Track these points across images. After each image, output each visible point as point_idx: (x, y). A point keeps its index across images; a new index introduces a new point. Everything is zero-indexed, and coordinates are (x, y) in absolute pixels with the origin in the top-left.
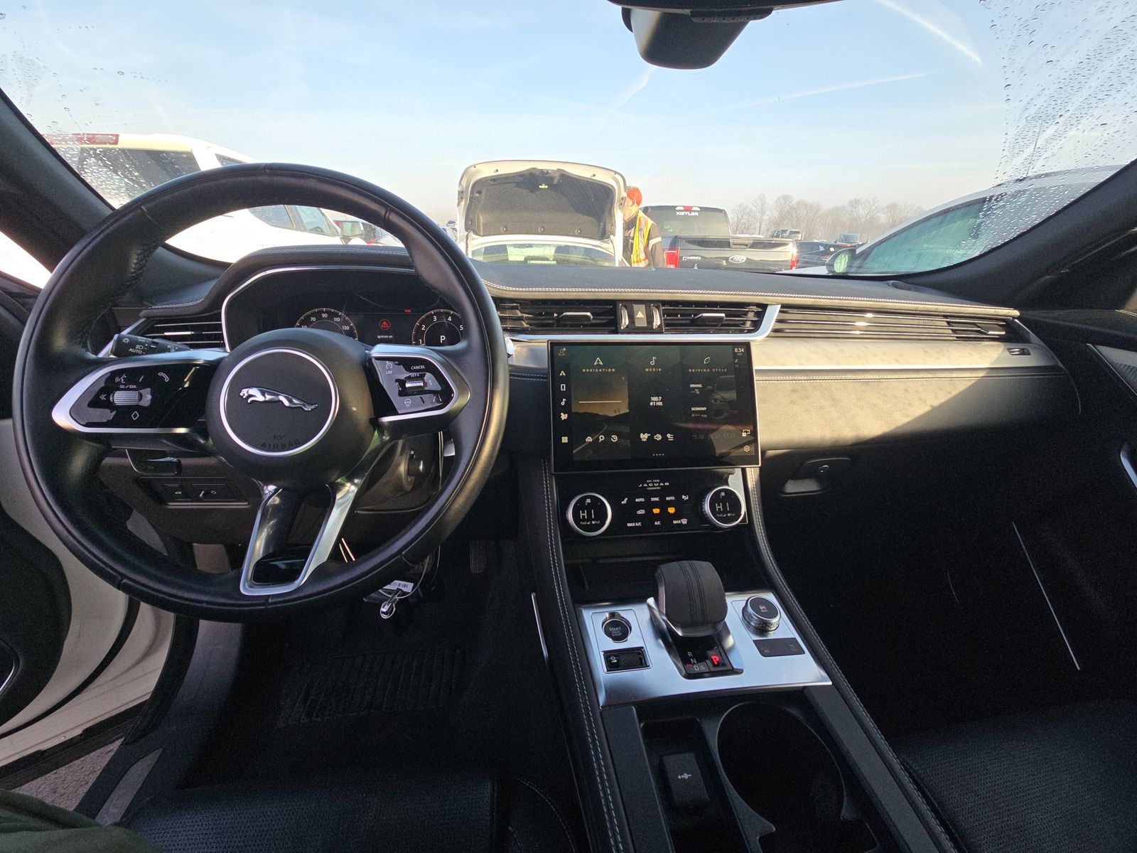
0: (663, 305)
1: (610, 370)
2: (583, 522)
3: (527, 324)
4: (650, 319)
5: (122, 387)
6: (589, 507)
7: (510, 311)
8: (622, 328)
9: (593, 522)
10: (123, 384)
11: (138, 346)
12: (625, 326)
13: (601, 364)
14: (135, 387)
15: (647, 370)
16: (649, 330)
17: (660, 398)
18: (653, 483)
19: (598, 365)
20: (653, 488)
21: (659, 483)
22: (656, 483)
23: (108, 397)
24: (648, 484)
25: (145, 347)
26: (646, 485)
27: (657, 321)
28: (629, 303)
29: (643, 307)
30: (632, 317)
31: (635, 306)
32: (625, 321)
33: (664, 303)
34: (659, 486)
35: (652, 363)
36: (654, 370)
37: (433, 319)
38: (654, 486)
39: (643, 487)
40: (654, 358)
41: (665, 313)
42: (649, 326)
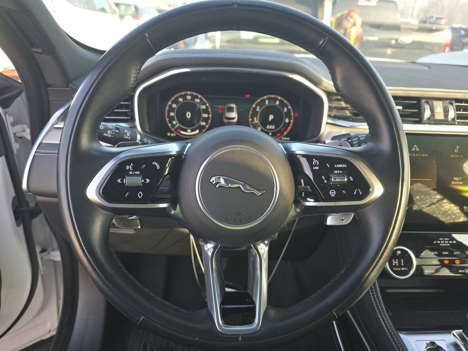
0: (456, 102)
1: (424, 155)
2: (395, 268)
3: (350, 113)
4: (446, 112)
5: (131, 173)
6: (399, 258)
7: (337, 102)
8: (425, 119)
9: (403, 269)
10: (131, 171)
11: (109, 132)
12: (427, 118)
13: (418, 150)
14: (138, 173)
15: (452, 156)
16: (444, 122)
17: (461, 178)
18: (444, 241)
19: (415, 151)
20: (444, 245)
21: (449, 241)
22: (447, 241)
23: (122, 181)
24: (440, 241)
25: (113, 132)
26: (439, 242)
27: (452, 114)
28: (430, 100)
29: (440, 103)
30: (432, 110)
31: (435, 103)
32: (427, 114)
33: (458, 100)
34: (448, 243)
35: (456, 151)
36: (457, 156)
37: (265, 102)
38: (445, 243)
39: (436, 243)
40: (457, 147)
41: (458, 109)
42: (446, 119)
